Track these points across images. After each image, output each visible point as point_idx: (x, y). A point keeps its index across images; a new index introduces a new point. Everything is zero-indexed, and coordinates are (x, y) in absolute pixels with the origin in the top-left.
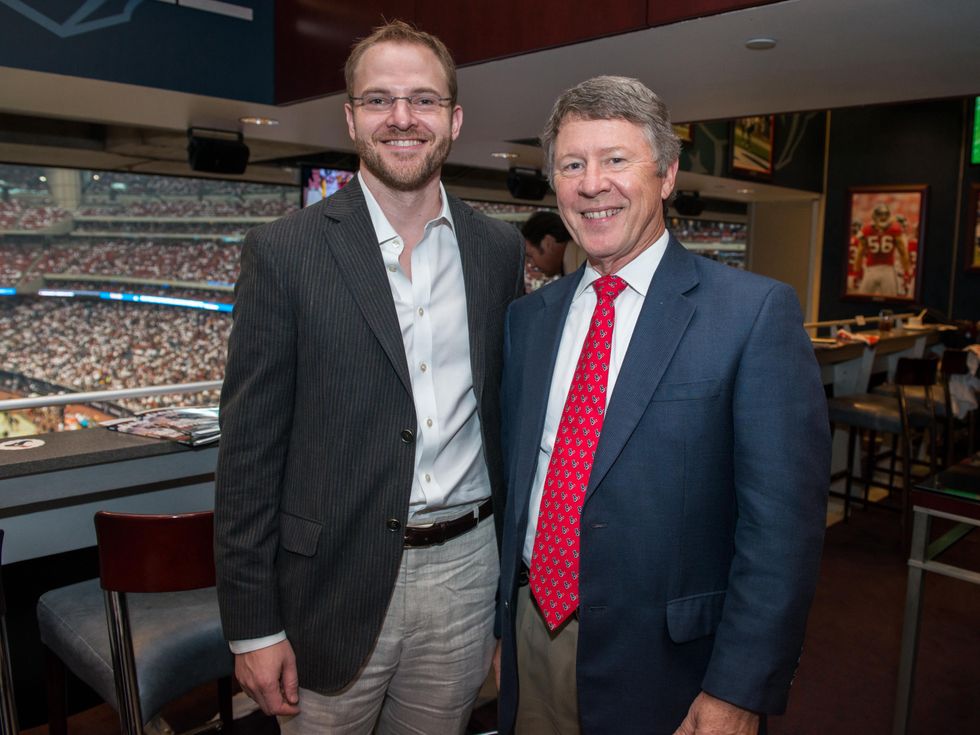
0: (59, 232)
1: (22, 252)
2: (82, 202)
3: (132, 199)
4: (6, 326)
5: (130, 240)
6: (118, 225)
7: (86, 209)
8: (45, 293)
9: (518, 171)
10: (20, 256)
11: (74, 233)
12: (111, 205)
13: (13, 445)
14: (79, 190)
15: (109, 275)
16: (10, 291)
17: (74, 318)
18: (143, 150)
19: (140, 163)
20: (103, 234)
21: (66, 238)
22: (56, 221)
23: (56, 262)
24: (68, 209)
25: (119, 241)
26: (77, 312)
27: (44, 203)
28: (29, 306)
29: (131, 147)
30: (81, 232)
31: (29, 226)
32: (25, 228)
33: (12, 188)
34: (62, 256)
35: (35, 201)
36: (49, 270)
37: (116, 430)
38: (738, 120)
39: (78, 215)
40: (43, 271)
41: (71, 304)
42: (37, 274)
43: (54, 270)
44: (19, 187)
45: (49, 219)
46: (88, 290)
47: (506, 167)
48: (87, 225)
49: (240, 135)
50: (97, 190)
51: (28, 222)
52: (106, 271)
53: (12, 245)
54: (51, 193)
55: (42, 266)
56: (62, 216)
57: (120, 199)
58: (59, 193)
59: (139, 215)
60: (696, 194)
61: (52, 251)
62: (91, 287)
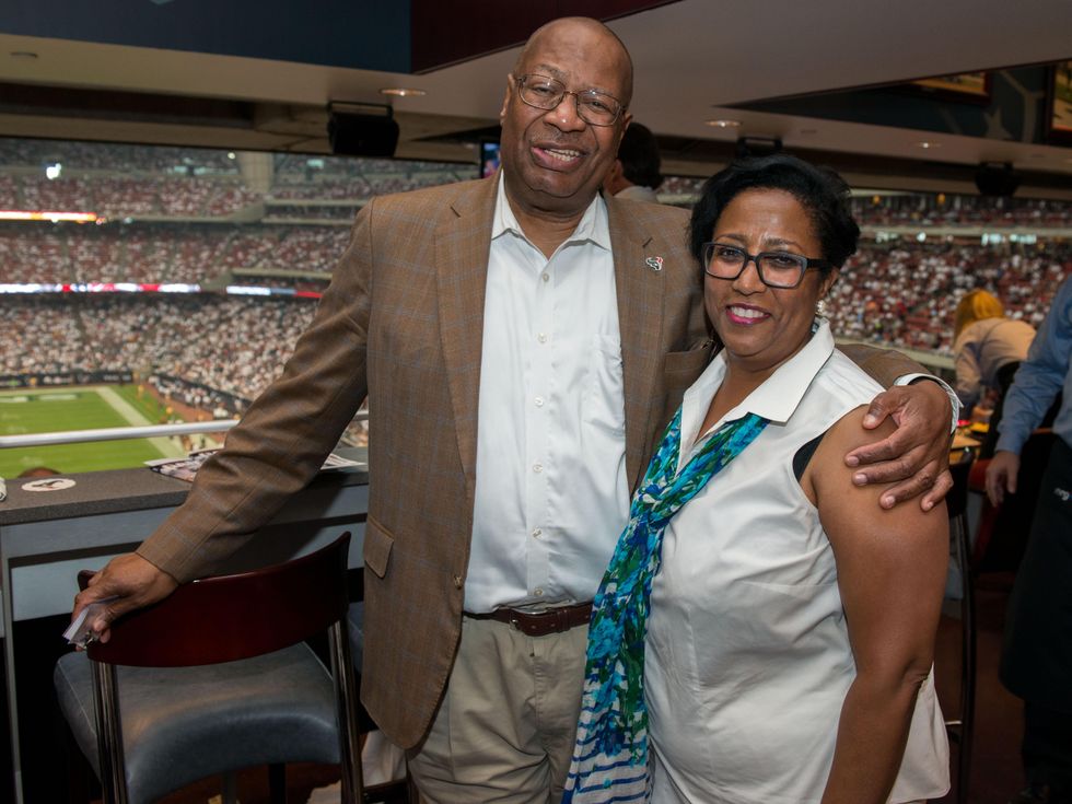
0: (249, 219)
1: (208, 243)
2: (275, 183)
3: (331, 178)
4: (191, 329)
5: (328, 228)
6: (314, 210)
7: (279, 191)
8: (233, 290)
9: (748, 141)
10: (205, 247)
11: (265, 220)
12: (307, 186)
13: (40, 485)
14: (272, 168)
15: (304, 269)
16: (197, 288)
17: (264, 321)
18: (294, 127)
19: (298, 142)
20: (298, 220)
21: (257, 226)
22: (245, 206)
23: (246, 254)
24: (259, 191)
25: (316, 229)
26: (268, 314)
27: (232, 184)
28: (216, 305)
29: (279, 124)
30: (274, 219)
31: (217, 212)
32: (212, 215)
33: (199, 167)
34: (252, 247)
35: (223, 181)
36: (238, 263)
37: (159, 472)
38: (1061, 65)
39: (270, 199)
40: (231, 265)
41: (261, 305)
42: (224, 269)
43: (244, 263)
44: (204, 166)
45: (238, 203)
46: (281, 287)
47: (733, 137)
48: (282, 210)
49: (390, 108)
50: (292, 168)
51: (215, 207)
52: (301, 265)
53: (198, 235)
54: (240, 171)
55: (230, 260)
56: (253, 201)
57: (318, 179)
58: (249, 172)
59: (339, 197)
60: (1008, 166)
61: (242, 241)
62: (284, 284)
